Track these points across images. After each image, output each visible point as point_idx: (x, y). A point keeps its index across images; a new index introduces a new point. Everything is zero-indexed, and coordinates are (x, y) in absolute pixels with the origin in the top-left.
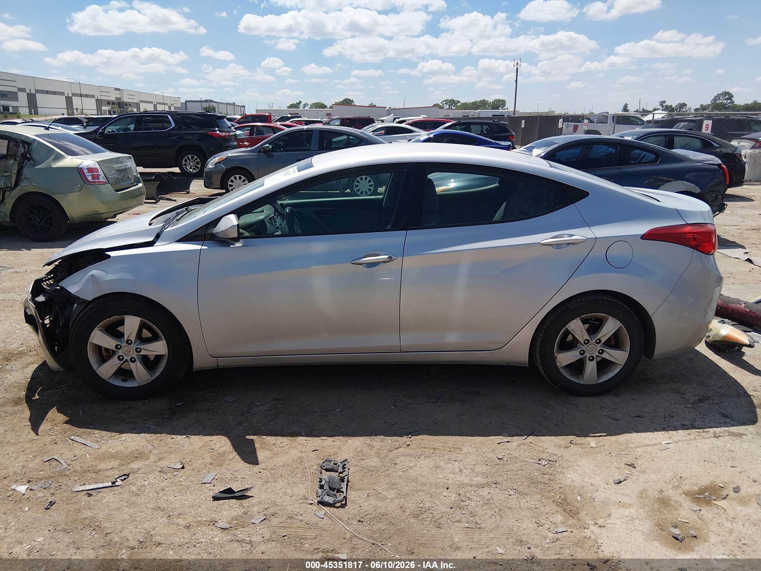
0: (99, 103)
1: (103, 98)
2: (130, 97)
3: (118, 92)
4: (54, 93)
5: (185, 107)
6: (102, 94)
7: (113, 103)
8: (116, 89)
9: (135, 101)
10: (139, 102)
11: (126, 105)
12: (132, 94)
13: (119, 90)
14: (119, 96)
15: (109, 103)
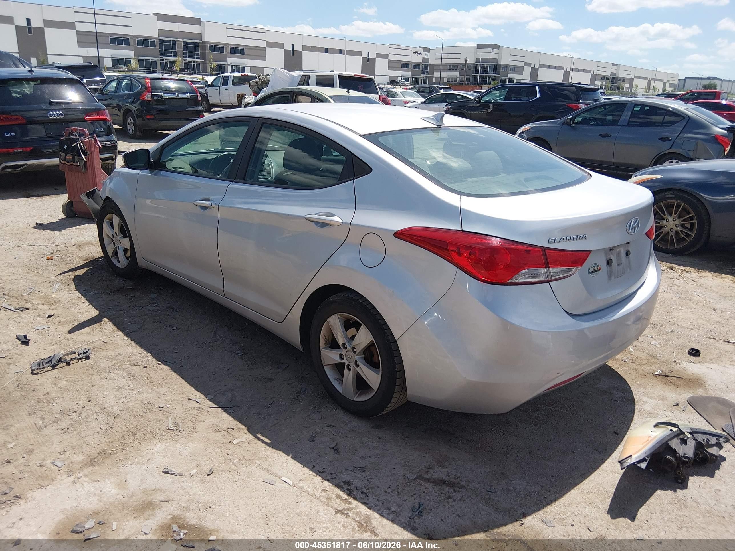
0: (594, 77)
1: (599, 73)
2: (625, 72)
3: (615, 67)
4: (555, 68)
5: (683, 84)
6: (599, 69)
7: (608, 78)
8: (614, 65)
9: (630, 77)
10: (633, 77)
11: (620, 80)
12: (628, 69)
13: (616, 65)
14: (614, 71)
15: (603, 78)
